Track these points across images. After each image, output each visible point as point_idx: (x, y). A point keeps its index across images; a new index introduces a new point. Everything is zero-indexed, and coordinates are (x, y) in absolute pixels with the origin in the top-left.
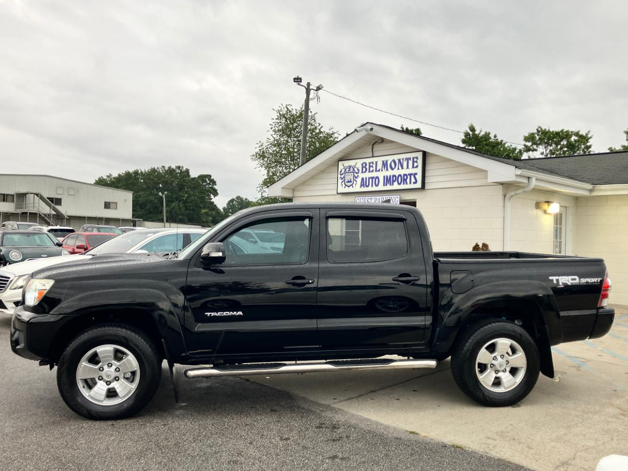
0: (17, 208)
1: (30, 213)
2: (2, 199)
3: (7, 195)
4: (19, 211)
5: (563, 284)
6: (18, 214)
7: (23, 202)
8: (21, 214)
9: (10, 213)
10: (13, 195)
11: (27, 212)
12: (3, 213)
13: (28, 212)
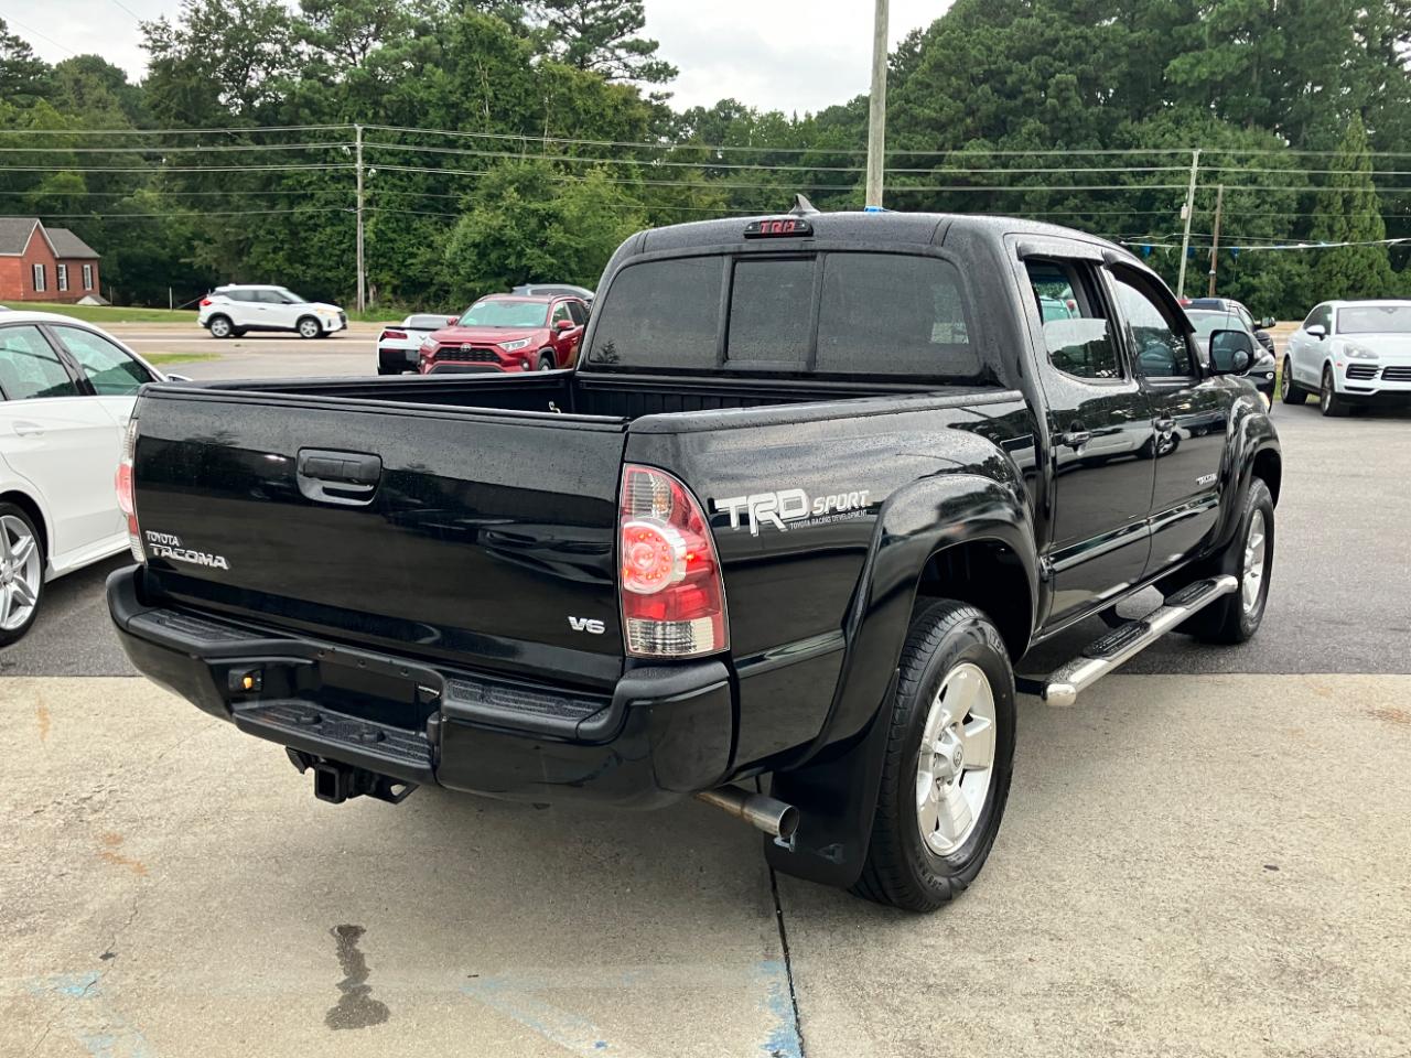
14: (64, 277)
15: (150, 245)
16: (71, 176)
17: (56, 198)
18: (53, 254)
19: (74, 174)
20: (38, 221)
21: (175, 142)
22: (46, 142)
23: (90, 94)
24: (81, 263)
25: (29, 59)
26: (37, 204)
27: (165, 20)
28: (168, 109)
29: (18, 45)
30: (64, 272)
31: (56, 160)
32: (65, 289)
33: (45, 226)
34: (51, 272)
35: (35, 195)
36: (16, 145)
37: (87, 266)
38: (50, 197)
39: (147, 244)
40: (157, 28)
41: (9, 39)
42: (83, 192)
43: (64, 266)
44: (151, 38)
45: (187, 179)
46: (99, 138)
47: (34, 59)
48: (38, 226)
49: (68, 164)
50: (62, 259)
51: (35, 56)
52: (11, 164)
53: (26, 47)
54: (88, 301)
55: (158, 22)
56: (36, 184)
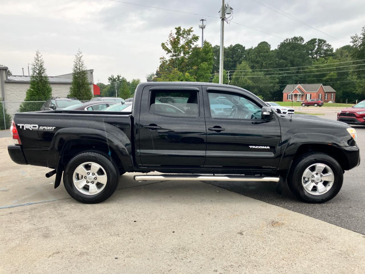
14: (326, 97)
15: (352, 88)
16: (333, 74)
17: (329, 79)
18: (324, 91)
19: (334, 73)
20: (322, 84)
21: (356, 63)
22: (330, 66)
23: (344, 54)
24: (331, 93)
25: (331, 48)
26: (325, 80)
27: (357, 35)
28: (355, 56)
29: (328, 46)
30: (327, 96)
31: (331, 70)
32: (326, 99)
33: (323, 85)
34: (323, 95)
35: (325, 78)
36: (323, 68)
37: (333, 94)
38: (328, 79)
39: (351, 88)
40: (354, 37)
41: (326, 45)
42: (336, 77)
43: (327, 94)
44: (353, 40)
45: (357, 72)
46: (342, 64)
47: (332, 48)
48: (322, 86)
49: (334, 71)
50: (326, 93)
51: (332, 47)
52: (321, 72)
53: (330, 46)
54: (330, 102)
55: (355, 36)
56: (325, 76)
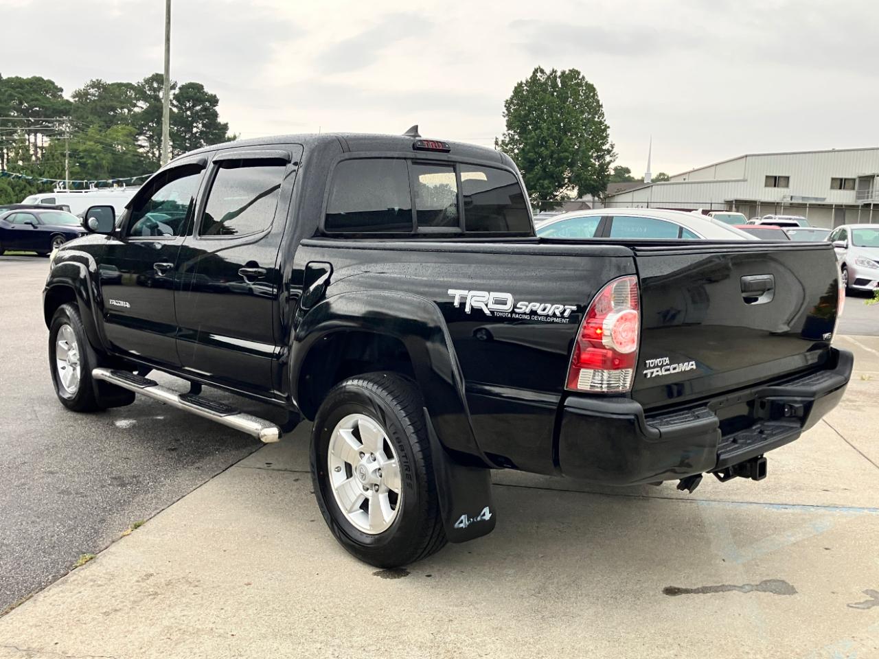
0: (858, 198)
1: (874, 205)
2: (839, 187)
3: (845, 179)
4: (861, 202)
5: (472, 309)
6: (858, 206)
7: (869, 188)
8: (862, 206)
9: (845, 206)
10: (854, 180)
11: (870, 204)
12: (835, 205)
13: (872, 203)
